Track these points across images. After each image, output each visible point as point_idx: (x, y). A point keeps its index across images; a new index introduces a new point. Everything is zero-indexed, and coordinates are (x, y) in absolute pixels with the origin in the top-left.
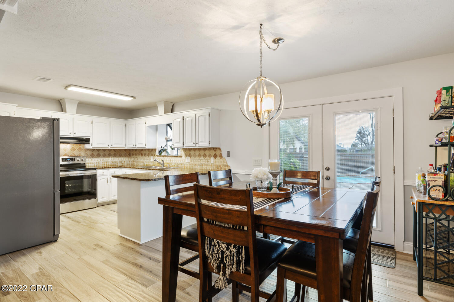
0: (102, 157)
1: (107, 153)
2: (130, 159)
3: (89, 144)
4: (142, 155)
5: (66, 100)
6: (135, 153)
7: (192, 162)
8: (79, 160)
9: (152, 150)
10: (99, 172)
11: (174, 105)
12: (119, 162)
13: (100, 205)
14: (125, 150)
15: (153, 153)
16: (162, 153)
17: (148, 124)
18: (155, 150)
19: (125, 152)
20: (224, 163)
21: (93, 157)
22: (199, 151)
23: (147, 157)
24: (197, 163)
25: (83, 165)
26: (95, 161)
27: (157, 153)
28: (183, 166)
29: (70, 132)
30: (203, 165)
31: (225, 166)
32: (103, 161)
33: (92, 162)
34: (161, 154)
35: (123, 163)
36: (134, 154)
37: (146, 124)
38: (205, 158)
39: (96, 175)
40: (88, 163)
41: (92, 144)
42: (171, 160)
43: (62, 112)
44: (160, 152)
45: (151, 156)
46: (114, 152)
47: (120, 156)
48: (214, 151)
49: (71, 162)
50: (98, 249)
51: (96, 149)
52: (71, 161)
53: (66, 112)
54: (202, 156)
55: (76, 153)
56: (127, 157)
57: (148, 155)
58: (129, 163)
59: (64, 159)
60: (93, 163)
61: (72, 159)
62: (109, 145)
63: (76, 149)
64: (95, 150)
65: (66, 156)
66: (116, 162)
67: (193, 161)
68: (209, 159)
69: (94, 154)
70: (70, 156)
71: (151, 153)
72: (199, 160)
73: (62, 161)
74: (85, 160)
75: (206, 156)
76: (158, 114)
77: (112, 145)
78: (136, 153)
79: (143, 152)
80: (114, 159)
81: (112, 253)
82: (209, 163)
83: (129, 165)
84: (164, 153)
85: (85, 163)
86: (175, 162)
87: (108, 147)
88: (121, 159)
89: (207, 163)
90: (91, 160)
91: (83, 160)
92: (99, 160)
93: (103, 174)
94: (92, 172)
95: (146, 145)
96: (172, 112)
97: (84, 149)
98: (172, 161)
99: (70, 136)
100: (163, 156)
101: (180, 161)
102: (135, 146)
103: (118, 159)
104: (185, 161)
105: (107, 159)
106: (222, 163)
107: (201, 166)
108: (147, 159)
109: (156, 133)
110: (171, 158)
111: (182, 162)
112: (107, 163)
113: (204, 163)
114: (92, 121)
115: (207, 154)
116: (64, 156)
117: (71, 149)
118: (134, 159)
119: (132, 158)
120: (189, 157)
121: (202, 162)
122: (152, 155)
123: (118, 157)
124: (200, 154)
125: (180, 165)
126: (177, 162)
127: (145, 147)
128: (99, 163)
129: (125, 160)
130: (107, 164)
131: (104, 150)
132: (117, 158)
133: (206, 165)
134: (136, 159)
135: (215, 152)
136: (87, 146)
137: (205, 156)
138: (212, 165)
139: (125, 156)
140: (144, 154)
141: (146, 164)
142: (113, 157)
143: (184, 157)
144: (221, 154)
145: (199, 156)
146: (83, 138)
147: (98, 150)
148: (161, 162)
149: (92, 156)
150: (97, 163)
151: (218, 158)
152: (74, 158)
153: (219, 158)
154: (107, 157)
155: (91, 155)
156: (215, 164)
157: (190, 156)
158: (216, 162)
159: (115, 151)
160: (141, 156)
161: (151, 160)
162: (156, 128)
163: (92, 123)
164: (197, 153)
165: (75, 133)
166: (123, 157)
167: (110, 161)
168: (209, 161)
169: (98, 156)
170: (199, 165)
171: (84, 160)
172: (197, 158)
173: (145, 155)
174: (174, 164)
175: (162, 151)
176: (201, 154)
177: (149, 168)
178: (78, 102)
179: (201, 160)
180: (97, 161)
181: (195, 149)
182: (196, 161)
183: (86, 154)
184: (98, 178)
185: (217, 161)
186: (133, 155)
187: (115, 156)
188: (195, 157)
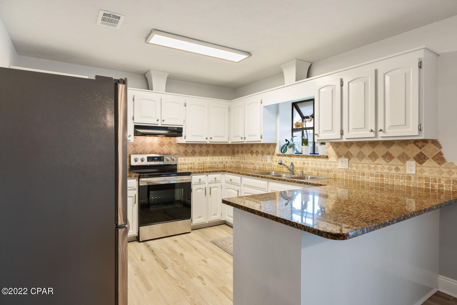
0: (198, 156)
1: (204, 149)
2: (234, 159)
3: (181, 136)
4: (252, 153)
5: (152, 72)
6: (240, 149)
7: (354, 169)
8: (169, 159)
9: (269, 145)
10: (194, 179)
11: (312, 65)
12: (220, 163)
13: (195, 228)
14: (228, 145)
15: (270, 149)
16: (286, 150)
17: (265, 104)
18: (275, 145)
19: (228, 149)
21: (186, 156)
22: (373, 148)
23: (260, 156)
24: (366, 171)
25: (174, 167)
26: (189, 162)
27: (278, 151)
28: (331, 174)
29: (157, 119)
30: (382, 176)
32: (199, 162)
33: (185, 162)
34: (284, 152)
35: (224, 165)
36: (240, 151)
37: (261, 103)
38: (388, 162)
39: (191, 182)
40: (180, 164)
41: (185, 137)
42: (306, 162)
43: (148, 89)
44: (284, 149)
45: (267, 155)
46: (213, 149)
47: (221, 154)
48: (417, 148)
49: (158, 163)
51: (191, 144)
52: (159, 161)
53: (152, 90)
54: (381, 158)
55: (166, 149)
56: (230, 155)
57: (263, 154)
58: (232, 164)
59: (150, 157)
60: (186, 164)
61: (160, 159)
62: (207, 138)
63: (166, 144)
64: (190, 146)
65: (152, 154)
66: (215, 163)
67: (357, 167)
68: (401, 163)
69: (188, 150)
70: (158, 154)
71: (267, 151)
72: (372, 166)
73: (148, 161)
74: (177, 160)
75: (394, 158)
76: (284, 84)
77: (211, 138)
78: (242, 150)
79: (254, 149)
80: (213, 159)
82: (401, 172)
83: (232, 168)
84: (289, 151)
85: (176, 165)
86: (314, 166)
87: (205, 140)
88: (222, 159)
89: (393, 171)
90: (185, 160)
91: (173, 160)
92: (194, 160)
93: (200, 182)
94: (185, 179)
95: (261, 138)
96: (308, 77)
97: (175, 144)
98: (308, 164)
99: (158, 124)
100: (290, 156)
101: (325, 165)
102: (243, 140)
103: (219, 159)
104: (335, 166)
105: (204, 158)
107: (376, 176)
108: (260, 159)
109: (277, 118)
110: (305, 159)
111: (328, 167)
112: (204, 163)
113: (386, 171)
114: (185, 102)
115: (396, 154)
116: (150, 153)
117: (159, 144)
118: (240, 159)
119: (237, 158)
120: (347, 159)
121: (379, 170)
122: (269, 154)
123: (218, 156)
124: (373, 153)
125: (324, 172)
126: (319, 166)
127: (261, 141)
128: (194, 164)
129: (227, 160)
130: (204, 166)
131: (201, 145)
132: (217, 158)
133: (392, 176)
134: (243, 159)
135: (421, 148)
136: (179, 140)
137: (388, 156)
138: (409, 177)
139: (227, 154)
140: (254, 151)
141: (259, 168)
142: (212, 155)
143: (333, 157)
144: (440, 154)
145: (373, 156)
146: (174, 128)
147: (193, 145)
148: (289, 164)
149: (186, 154)
150: (191, 163)
151: (430, 163)
152: (163, 157)
153: (434, 162)
154: (205, 156)
155: (184, 153)
156: (419, 174)
157: (348, 156)
158: (422, 171)
159: (215, 148)
160: (250, 155)
161: (268, 162)
162: (276, 109)
163: (186, 106)
165: (163, 121)
166: (224, 155)
167: (208, 161)
168: (401, 167)
169: (193, 154)
170: (372, 175)
171: (175, 159)
172: (367, 161)
173: (257, 153)
174: (312, 169)
175: (286, 147)
177: (264, 175)
178: (167, 75)
179: (379, 166)
180: (192, 162)
182: (364, 167)
183: (178, 150)
184: (194, 187)
185: (425, 169)
186: (238, 152)
187: (214, 154)
188: (362, 158)
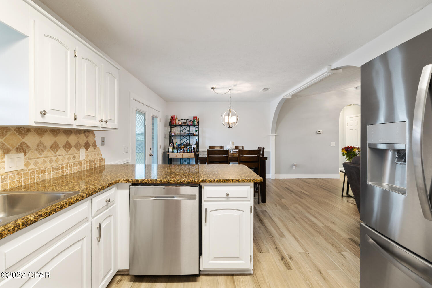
7: (32, 167)
20: (99, 156)
22: (55, 137)
30: (63, 167)
31: (100, 159)
38: (67, 152)
48: (85, 137)
50: (287, 256)
54: (62, 148)
67: (36, 164)
68: (76, 151)
72: (54, 159)
75: (72, 147)
81: (274, 243)
82: (76, 160)
89: (72, 160)
106: (96, 156)
107: (57, 170)
113: (66, 161)
115: (73, 143)
121: (60, 162)
124: (55, 143)
133: (70, 166)
135: (87, 138)
137: (68, 146)
138: (81, 163)
144: (95, 141)
145: (55, 147)
151: (91, 149)
153: (93, 148)
156: (86, 159)
157: (23, 149)
158: (88, 156)
164: (48, 140)
168: (76, 156)
170: (53, 169)
172: (48, 153)
176: (58, 143)
179: (59, 157)
181: (40, 131)
182: (45, 162)
185: (89, 153)
188: (43, 151)
